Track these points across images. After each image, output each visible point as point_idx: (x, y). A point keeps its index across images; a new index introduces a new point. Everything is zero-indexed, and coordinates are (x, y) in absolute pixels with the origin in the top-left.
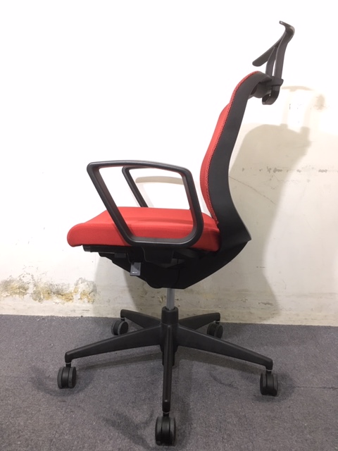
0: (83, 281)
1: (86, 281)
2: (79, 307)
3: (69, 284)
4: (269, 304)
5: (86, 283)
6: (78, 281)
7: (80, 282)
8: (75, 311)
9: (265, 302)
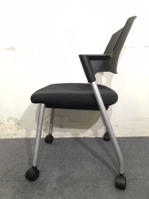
0: (11, 118)
1: (13, 118)
2: (10, 133)
3: (3, 120)
4: (117, 126)
5: (13, 119)
6: (8, 118)
7: (10, 119)
8: (8, 135)
9: (115, 125)
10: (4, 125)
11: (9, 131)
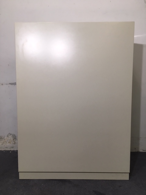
2: (9, 146)
3: (4, 136)
5: (12, 135)
7: (9, 135)
8: (7, 148)
10: (5, 139)
11: (8, 144)
